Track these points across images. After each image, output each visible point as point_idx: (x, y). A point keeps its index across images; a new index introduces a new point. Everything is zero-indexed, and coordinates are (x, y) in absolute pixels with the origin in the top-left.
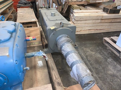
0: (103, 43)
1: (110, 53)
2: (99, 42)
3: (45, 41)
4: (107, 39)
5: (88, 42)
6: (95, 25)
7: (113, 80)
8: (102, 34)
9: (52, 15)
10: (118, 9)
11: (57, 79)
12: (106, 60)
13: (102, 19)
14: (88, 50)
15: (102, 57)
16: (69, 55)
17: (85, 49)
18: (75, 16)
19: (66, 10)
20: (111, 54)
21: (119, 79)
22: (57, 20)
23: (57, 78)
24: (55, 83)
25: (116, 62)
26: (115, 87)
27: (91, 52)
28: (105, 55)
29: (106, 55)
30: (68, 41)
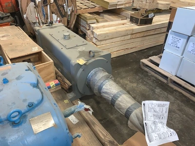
0: (141, 68)
1: (154, 80)
2: (135, 66)
3: (65, 82)
4: (145, 61)
5: (121, 70)
6: (125, 42)
7: (171, 117)
8: (135, 54)
9: (64, 38)
10: (149, 17)
11: (106, 137)
12: (154, 92)
13: (133, 33)
14: (126, 82)
15: (148, 89)
16: (119, 99)
17: (121, 81)
18: (97, 34)
19: (74, 23)
20: (156, 82)
21: (177, 113)
22: (77, 46)
23: (105, 135)
24: (106, 143)
25: (166, 91)
26: (176, 125)
27: (132, 85)
28: (150, 85)
29: (152, 84)
30: (107, 78)
